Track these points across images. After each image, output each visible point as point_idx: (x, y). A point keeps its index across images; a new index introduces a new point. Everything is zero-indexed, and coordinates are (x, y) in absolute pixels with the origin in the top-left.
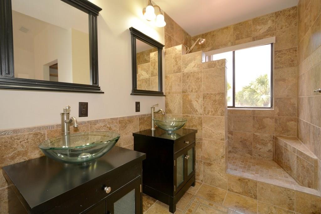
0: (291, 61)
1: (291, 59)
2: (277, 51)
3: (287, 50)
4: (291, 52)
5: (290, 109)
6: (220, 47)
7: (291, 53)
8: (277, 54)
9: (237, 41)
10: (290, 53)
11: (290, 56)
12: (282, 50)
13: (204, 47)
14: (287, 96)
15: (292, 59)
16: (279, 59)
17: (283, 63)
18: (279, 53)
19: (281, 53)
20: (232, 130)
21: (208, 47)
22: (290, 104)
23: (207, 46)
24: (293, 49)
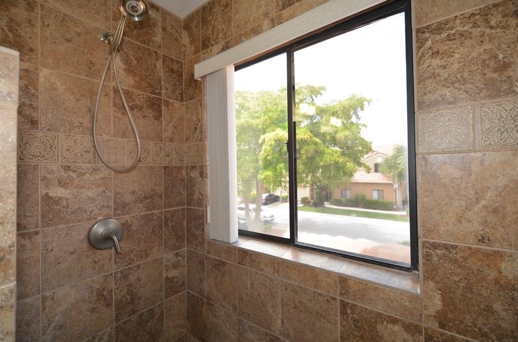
0: (495, 71)
1: (496, 57)
2: (427, 27)
3: (473, 15)
4: (493, 23)
5: (497, 306)
6: (243, 38)
7: (497, 27)
8: (427, 40)
9: (286, 13)
10: (488, 31)
11: (487, 46)
12: (447, 22)
13: (207, 47)
14: (482, 240)
15: (501, 56)
16: (436, 62)
17: (453, 83)
18: (438, 37)
19: (444, 35)
20: (277, 334)
21: (216, 43)
22: (496, 281)
23: (213, 42)
24: (501, 9)
